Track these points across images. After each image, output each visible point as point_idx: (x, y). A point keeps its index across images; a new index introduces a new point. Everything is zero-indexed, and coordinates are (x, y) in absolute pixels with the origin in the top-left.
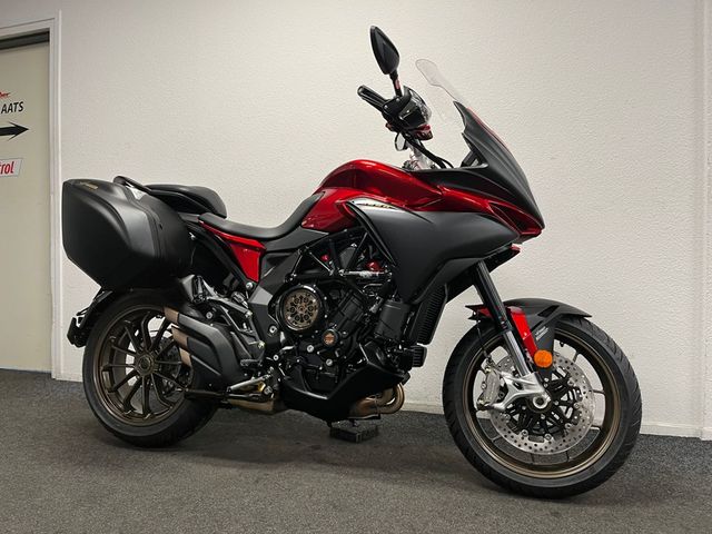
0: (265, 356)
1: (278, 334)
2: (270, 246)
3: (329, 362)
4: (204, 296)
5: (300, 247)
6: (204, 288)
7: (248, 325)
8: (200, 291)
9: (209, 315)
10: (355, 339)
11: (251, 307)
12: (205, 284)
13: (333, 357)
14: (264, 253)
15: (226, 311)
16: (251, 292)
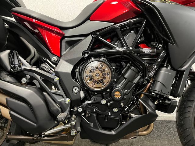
0: (71, 108)
1: (79, 92)
2: (68, 33)
3: (115, 110)
4: (20, 66)
5: (91, 33)
6: (19, 60)
7: (56, 87)
8: (17, 62)
9: (24, 80)
10: (132, 95)
11: (57, 74)
12: (20, 57)
13: (119, 107)
14: (64, 37)
15: (39, 77)
16: (56, 63)
